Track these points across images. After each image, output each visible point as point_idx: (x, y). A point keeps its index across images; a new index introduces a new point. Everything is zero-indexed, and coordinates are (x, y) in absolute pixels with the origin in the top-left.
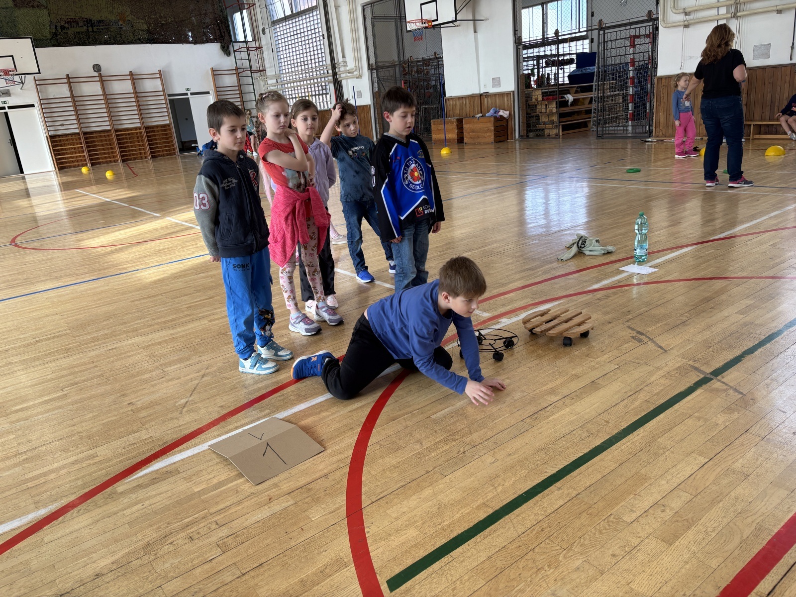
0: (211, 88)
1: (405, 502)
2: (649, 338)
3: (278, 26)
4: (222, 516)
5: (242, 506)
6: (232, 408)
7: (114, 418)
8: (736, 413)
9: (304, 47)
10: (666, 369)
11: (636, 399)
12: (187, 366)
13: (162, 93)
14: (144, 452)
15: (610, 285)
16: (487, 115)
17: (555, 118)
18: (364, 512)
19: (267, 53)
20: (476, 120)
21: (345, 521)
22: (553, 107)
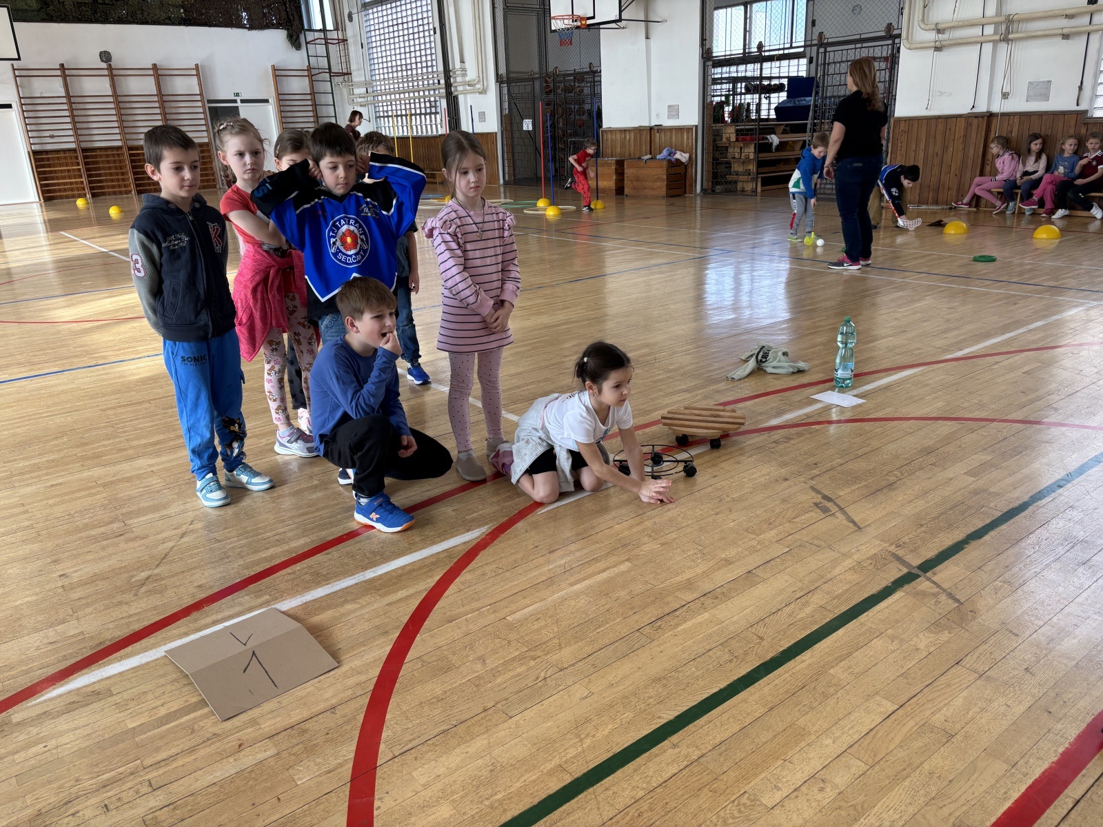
0: (271, 94)
1: (444, 759)
2: (838, 506)
3: (370, 11)
4: (161, 771)
5: (193, 757)
6: (216, 590)
7: (34, 598)
8: (946, 632)
9: (407, 44)
10: (856, 557)
11: (806, 604)
12: (163, 518)
13: (198, 98)
14: (65, 658)
15: (795, 421)
16: (658, 157)
17: (752, 167)
18: (379, 773)
19: (354, 50)
20: (642, 164)
21: (347, 789)
22: (750, 151)
